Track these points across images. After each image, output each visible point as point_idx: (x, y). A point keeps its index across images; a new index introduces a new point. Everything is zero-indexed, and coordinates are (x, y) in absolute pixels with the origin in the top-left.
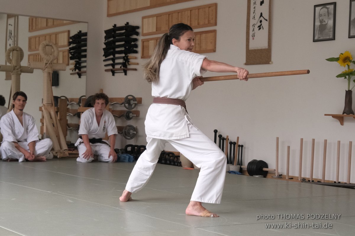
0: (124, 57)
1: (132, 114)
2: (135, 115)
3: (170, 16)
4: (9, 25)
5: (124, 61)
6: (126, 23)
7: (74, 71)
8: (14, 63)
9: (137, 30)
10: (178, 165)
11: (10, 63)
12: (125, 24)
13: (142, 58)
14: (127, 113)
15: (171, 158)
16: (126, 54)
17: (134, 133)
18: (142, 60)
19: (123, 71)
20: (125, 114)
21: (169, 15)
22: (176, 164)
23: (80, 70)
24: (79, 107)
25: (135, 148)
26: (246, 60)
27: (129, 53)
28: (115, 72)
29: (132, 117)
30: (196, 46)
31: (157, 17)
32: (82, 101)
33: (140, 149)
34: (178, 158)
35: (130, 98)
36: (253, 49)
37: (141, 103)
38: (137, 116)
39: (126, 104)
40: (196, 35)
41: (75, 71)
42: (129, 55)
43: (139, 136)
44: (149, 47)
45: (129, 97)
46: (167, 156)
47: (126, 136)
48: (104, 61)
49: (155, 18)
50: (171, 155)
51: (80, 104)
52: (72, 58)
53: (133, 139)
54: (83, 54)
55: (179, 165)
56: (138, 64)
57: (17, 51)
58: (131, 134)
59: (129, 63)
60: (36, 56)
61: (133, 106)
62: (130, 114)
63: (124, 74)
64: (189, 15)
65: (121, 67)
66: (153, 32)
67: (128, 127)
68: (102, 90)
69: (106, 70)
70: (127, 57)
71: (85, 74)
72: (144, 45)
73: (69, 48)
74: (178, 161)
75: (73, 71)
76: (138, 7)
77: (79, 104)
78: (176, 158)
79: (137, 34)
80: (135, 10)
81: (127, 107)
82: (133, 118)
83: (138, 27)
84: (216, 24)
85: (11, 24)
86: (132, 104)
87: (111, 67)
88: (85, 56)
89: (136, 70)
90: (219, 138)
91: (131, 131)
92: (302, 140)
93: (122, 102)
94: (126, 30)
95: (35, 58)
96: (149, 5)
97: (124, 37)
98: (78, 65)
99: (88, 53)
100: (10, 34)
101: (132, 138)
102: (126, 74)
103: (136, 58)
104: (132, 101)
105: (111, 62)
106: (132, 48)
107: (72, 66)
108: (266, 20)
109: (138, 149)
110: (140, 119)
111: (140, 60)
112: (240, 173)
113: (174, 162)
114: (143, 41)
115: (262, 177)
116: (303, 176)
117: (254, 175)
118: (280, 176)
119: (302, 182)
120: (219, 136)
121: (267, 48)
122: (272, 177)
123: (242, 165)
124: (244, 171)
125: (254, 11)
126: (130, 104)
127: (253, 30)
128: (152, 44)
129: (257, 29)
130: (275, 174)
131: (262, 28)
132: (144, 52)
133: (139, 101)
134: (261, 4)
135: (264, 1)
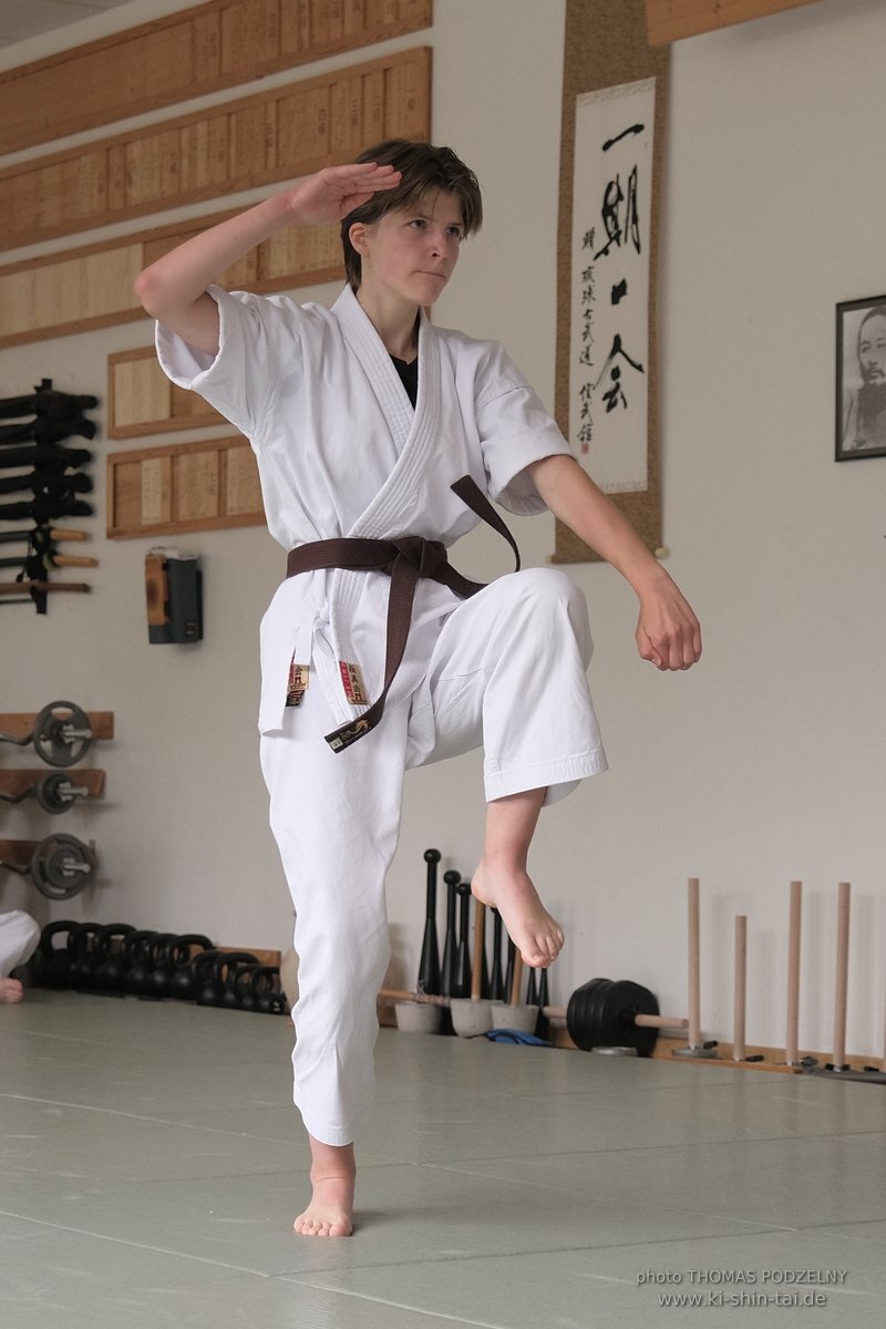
0: (32, 534)
1: (73, 785)
2: (84, 791)
5: (34, 553)
6: (39, 384)
9: (90, 415)
10: (271, 1011)
12: (36, 388)
13: (110, 535)
14: (49, 780)
15: (246, 978)
16: (41, 520)
17: (81, 871)
18: (111, 543)
19: (29, 596)
20: (40, 787)
22: (266, 1004)
25: (86, 938)
26: (558, 544)
27: (56, 517)
29: (69, 798)
33: (109, 942)
34: (275, 976)
35: (64, 714)
37: (110, 736)
38: (92, 796)
39: (45, 740)
42: (53, 523)
43: (106, 884)
44: (139, 487)
45: (56, 711)
46: (225, 969)
47: (47, 885)
50: (241, 965)
53: (78, 898)
55: (277, 1010)
56: (93, 563)
58: (66, 873)
59: (56, 559)
61: (75, 751)
62: (62, 785)
63: (33, 607)
65: (20, 578)
66: (159, 422)
67: (54, 845)
70: (46, 533)
72: (119, 477)
74: (274, 991)
76: (91, 313)
78: (264, 978)
79: (90, 430)
80: (77, 323)
81: (50, 755)
82: (77, 801)
83: (92, 402)
86: (71, 743)
89: (84, 589)
90: (446, 885)
91: (65, 860)
92: (797, 888)
93: (26, 734)
94: (39, 413)
97: (34, 444)
101: (71, 892)
102: (42, 609)
103: (85, 537)
104: (71, 727)
106: (66, 494)
108: (639, 368)
109: (97, 940)
110: (108, 807)
111: (101, 547)
112: (539, 1041)
113: (256, 997)
114: (115, 461)
115: (631, 1055)
116: (803, 1047)
117: (598, 1045)
118: (710, 1049)
119: (799, 1072)
120: (446, 880)
121: (644, 486)
122: (674, 1053)
123: (546, 1004)
124: (556, 1030)
125: (587, 327)
126: (62, 741)
127: (585, 411)
128: (152, 475)
129: (597, 405)
130: (686, 1039)
131: (620, 402)
132: (122, 510)
133: (101, 728)
134: (615, 300)
135: (628, 283)
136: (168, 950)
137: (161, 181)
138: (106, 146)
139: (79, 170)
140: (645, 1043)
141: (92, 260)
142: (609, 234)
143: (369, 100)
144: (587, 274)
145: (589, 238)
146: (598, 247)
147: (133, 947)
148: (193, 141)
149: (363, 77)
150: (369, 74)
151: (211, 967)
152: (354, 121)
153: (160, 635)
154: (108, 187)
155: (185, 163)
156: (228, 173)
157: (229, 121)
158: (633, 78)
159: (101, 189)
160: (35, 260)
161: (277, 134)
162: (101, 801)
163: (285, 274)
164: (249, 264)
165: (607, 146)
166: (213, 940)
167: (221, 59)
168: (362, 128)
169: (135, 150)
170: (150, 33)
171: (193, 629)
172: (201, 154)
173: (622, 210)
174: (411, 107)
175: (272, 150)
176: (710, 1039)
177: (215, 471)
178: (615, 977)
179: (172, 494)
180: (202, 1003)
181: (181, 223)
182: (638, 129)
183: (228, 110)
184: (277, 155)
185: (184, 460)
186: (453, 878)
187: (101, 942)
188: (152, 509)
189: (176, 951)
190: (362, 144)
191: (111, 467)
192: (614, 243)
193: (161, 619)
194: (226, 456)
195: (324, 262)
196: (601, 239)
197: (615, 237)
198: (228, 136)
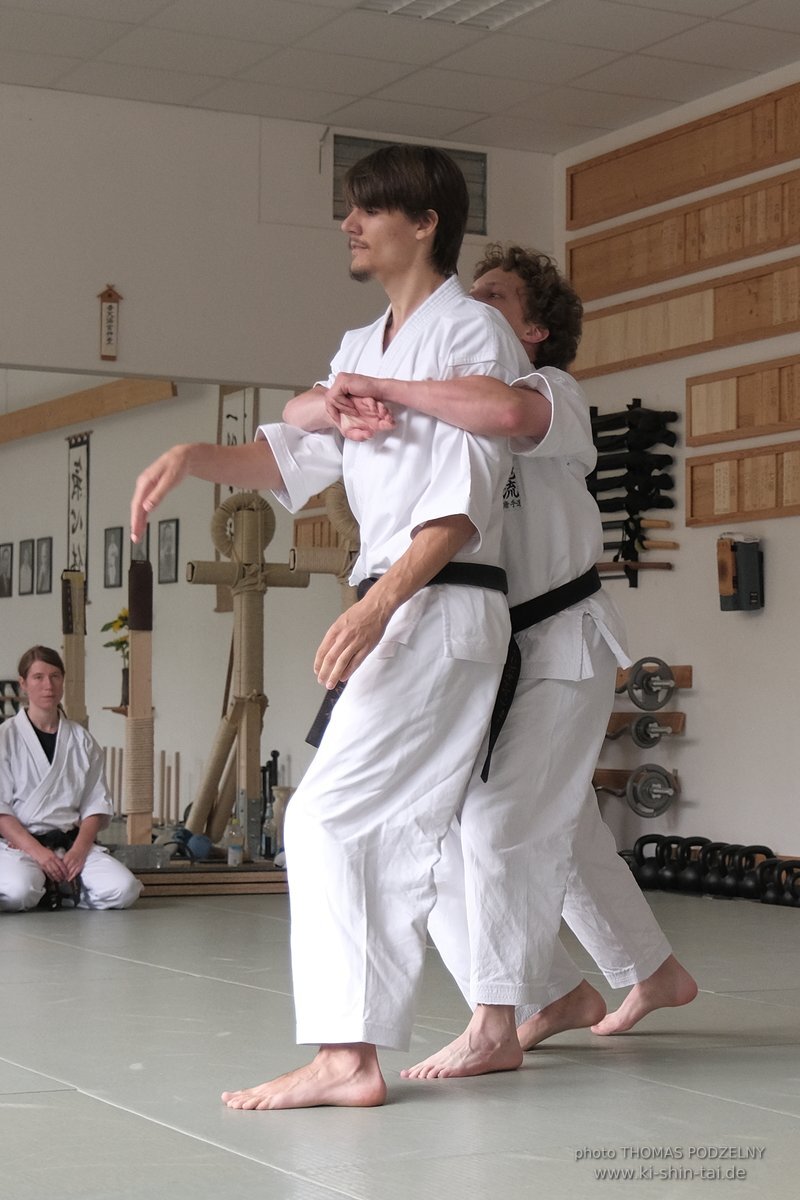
0: (625, 523)
1: (660, 725)
2: (669, 730)
3: (785, 373)
4: (228, 416)
5: (628, 538)
6: (631, 403)
8: (241, 552)
9: (672, 427)
11: (229, 555)
12: (628, 406)
13: (689, 524)
14: (640, 721)
16: (632, 512)
17: (666, 794)
18: (689, 529)
19: (623, 573)
20: (633, 727)
21: (780, 369)
25: (671, 848)
27: (645, 510)
28: (600, 575)
29: (657, 735)
31: (738, 377)
33: (689, 851)
35: (649, 668)
37: (690, 685)
38: (675, 733)
39: (637, 689)
42: (643, 514)
43: (687, 804)
44: (712, 485)
46: (784, 874)
47: (640, 806)
49: (734, 380)
50: (796, 869)
53: (665, 816)
56: (675, 546)
57: (253, 510)
58: (654, 796)
59: (645, 543)
60: (322, 524)
61: (661, 697)
62: (650, 725)
63: (626, 581)
65: (616, 559)
66: (727, 432)
67: (645, 773)
70: (637, 522)
72: (695, 478)
76: (672, 345)
79: (672, 439)
80: (661, 354)
81: (641, 700)
82: (662, 739)
83: (673, 417)
85: (234, 415)
86: (658, 691)
89: (668, 567)
91: (654, 786)
93: (623, 684)
94: (631, 426)
95: (318, 533)
96: (709, 336)
97: (627, 451)
101: (659, 811)
102: (634, 584)
103: (668, 525)
106: (654, 491)
109: (679, 850)
110: (689, 743)
111: (681, 533)
114: (693, 464)
126: (651, 689)
128: (722, 473)
132: (697, 503)
133: (683, 678)
136: (737, 858)
137: (729, 238)
138: (684, 212)
139: (663, 231)
141: (673, 303)
147: (709, 855)
148: (754, 206)
151: (771, 872)
153: (730, 603)
154: (685, 245)
155: (747, 223)
156: (782, 232)
157: (783, 189)
159: (680, 247)
160: (628, 303)
162: (681, 738)
166: (774, 850)
167: (776, 140)
169: (707, 214)
170: (719, 121)
171: (756, 598)
172: (761, 217)
177: (774, 471)
179: (739, 489)
180: (766, 901)
181: (744, 272)
183: (782, 181)
185: (748, 463)
187: (683, 852)
188: (723, 503)
189: (744, 859)
191: (689, 469)
193: (731, 591)
194: (782, 459)
198: (783, 202)
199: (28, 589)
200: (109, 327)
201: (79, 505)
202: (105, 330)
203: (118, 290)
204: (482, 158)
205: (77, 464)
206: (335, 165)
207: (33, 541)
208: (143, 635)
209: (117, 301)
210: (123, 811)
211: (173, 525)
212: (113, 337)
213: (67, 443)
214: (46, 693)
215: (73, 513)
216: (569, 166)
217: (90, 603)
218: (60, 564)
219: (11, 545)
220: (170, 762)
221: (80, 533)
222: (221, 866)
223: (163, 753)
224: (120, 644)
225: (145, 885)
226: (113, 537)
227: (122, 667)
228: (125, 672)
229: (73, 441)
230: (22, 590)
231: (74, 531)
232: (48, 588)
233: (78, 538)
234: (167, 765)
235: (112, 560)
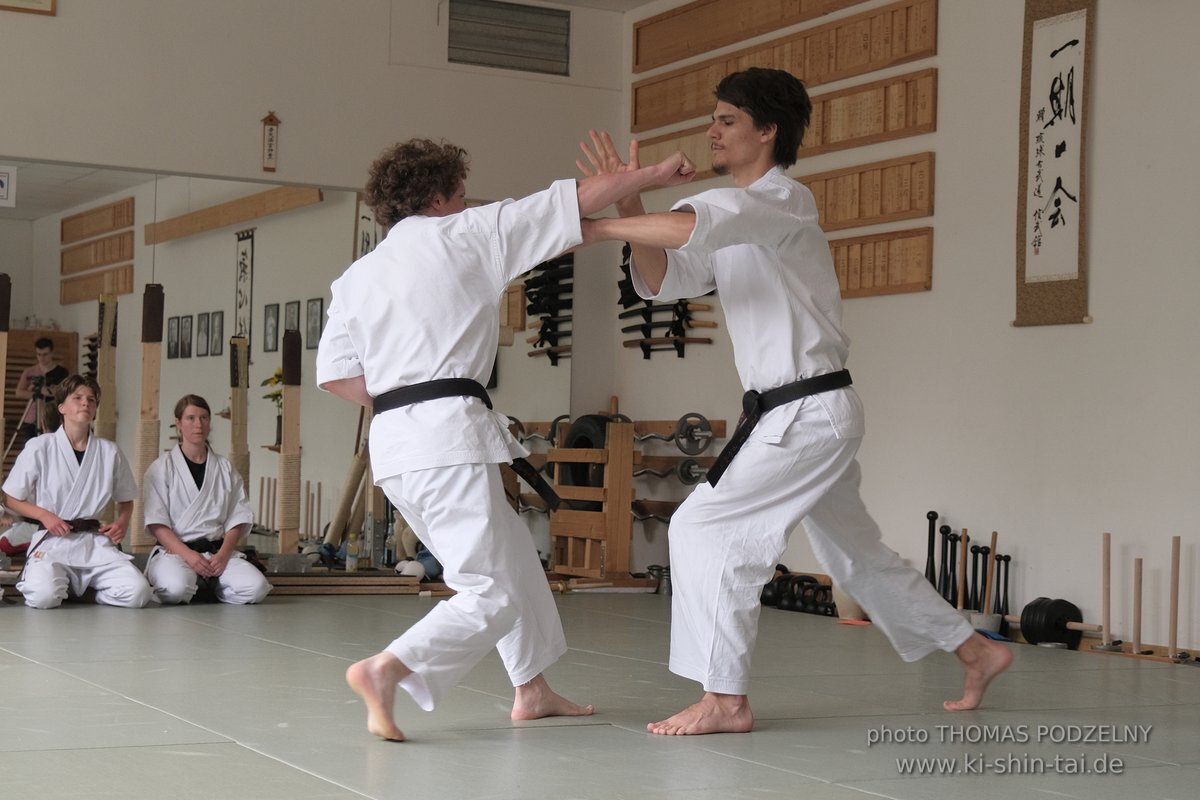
0: (676, 306)
1: (699, 467)
4: (363, 217)
5: (677, 318)
7: (538, 345)
10: (825, 614)
14: (684, 464)
15: (810, 592)
19: (673, 346)
20: (679, 468)
22: (822, 609)
23: (554, 343)
24: (552, 447)
26: (1018, 313)
28: (652, 347)
29: (697, 475)
30: (877, 273)
32: (557, 431)
34: (828, 591)
35: (695, 422)
36: (1035, 280)
37: (724, 435)
39: (682, 438)
40: (875, 243)
41: (541, 346)
46: (796, 586)
48: (622, 316)
50: (806, 584)
51: (555, 440)
52: (532, 311)
54: (564, 297)
55: (829, 613)
56: (712, 325)
59: (691, 322)
61: (701, 445)
62: (693, 467)
63: (675, 353)
64: (857, 186)
65: (667, 334)
68: (615, 401)
69: (627, 344)
70: (685, 306)
71: (569, 354)
73: (526, 282)
74: (828, 601)
75: (535, 346)
77: (550, 438)
78: (821, 593)
81: (685, 447)
84: (931, 212)
85: (368, 218)
86: (699, 440)
87: (639, 335)
88: (569, 304)
89: (709, 341)
90: (941, 535)
92: (1177, 541)
93: (670, 434)
98: (549, 330)
99: (577, 296)
100: (365, 243)
102: (681, 355)
103: (710, 309)
105: (640, 320)
107: (534, 333)
108: (1074, 199)
112: (1002, 637)
113: (816, 605)
115: (1063, 648)
116: (1182, 645)
117: (1041, 642)
118: (1116, 646)
119: (1178, 662)
120: (941, 531)
121: (1076, 277)
122: (1092, 648)
123: (1007, 613)
124: (1015, 631)
125: (1039, 172)
126: (693, 438)
127: (1037, 227)
129: (1046, 223)
130: (1101, 639)
131: (1060, 221)
133: (719, 431)
134: (1058, 154)
135: (1066, 143)
139: (708, 76)
140: (1074, 640)
142: (1054, 112)
143: (896, 27)
144: (1039, 138)
145: (1041, 115)
146: (1047, 120)
148: (782, 55)
149: (893, 12)
150: (896, 11)
151: (786, 585)
152: (886, 41)
157: (805, 42)
158: (1072, 10)
160: (680, 132)
161: (836, 51)
163: (840, 139)
164: (817, 133)
165: (1053, 55)
168: (892, 46)
173: (1063, 96)
174: (924, 32)
175: (833, 61)
176: (1117, 639)
178: (1053, 597)
180: (781, 608)
182: (1074, 43)
183: (804, 36)
184: (836, 65)
186: (945, 530)
190: (892, 55)
192: (1058, 117)
195: (866, 132)
196: (1049, 115)
197: (1058, 114)
198: (805, 52)
199: (204, 352)
200: (270, 146)
201: (245, 286)
202: (267, 148)
203: (278, 115)
204: (566, 15)
205: (244, 254)
206: (450, 19)
207: (208, 314)
208: (294, 389)
209: (277, 125)
210: (277, 528)
211: (319, 303)
212: (273, 153)
213: (236, 237)
214: (198, 430)
215: (240, 292)
216: (636, 21)
217: (252, 363)
218: (229, 332)
219: (191, 317)
220: (314, 490)
221: (246, 308)
222: (342, 571)
223: (308, 483)
224: (276, 397)
225: (274, 586)
226: (271, 312)
227: (277, 414)
228: (279, 418)
229: (241, 236)
230: (200, 353)
231: (240, 307)
232: (219, 351)
233: (244, 312)
234: (311, 492)
235: (270, 330)
